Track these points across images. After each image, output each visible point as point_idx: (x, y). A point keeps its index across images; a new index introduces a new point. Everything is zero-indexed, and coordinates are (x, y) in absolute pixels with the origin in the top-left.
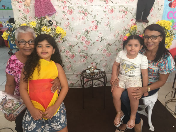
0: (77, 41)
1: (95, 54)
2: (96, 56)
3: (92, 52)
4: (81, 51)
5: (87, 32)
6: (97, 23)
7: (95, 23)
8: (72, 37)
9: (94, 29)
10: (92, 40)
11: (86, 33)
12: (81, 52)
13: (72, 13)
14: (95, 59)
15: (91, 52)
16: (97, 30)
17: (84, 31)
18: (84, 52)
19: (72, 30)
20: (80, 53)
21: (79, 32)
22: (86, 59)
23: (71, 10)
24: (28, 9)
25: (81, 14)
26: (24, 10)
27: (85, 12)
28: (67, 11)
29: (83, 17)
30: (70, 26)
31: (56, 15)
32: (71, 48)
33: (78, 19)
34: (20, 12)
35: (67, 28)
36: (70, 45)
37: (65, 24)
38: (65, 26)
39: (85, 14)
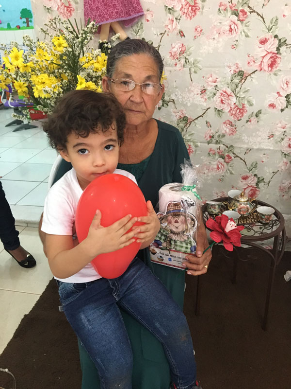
0: (205, 104)
1: (259, 150)
2: (262, 156)
3: (248, 143)
4: (213, 137)
5: (239, 75)
6: (280, 46)
7: (272, 45)
8: (190, 91)
9: (266, 68)
10: (254, 102)
11: (236, 81)
12: (214, 141)
13: (198, 13)
14: (255, 165)
15: (244, 143)
16: (274, 69)
17: (229, 73)
18: (223, 140)
19: (192, 70)
20: (209, 143)
21: (214, 76)
22: (227, 163)
23: (195, 3)
24: (70, 5)
25: (225, 16)
26: (59, 8)
27: (241, 8)
28: (181, 6)
29: (230, 26)
30: (187, 57)
31: (148, 21)
32: (184, 125)
33: (215, 32)
34: (49, 12)
35: (178, 63)
36: (182, 116)
37: (173, 48)
38: (171, 56)
39: (241, 14)
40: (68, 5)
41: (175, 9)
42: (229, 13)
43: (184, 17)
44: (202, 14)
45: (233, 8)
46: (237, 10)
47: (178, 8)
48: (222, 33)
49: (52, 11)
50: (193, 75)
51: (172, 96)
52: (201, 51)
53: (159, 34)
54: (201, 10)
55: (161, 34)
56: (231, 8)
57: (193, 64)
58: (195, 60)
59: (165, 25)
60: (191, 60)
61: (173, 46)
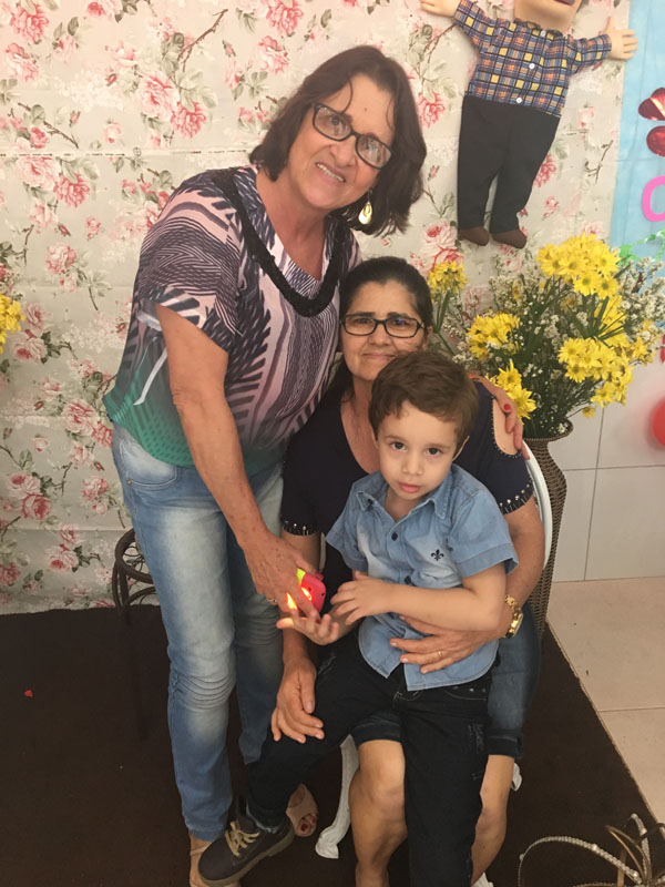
8: (97, 327)
13: (87, 196)
19: (95, 291)
23: (80, 180)
25: (136, 202)
27: (160, 190)
28: (54, 185)
29: (148, 218)
30: (81, 269)
32: (96, 388)
33: (124, 228)
35: (66, 279)
36: (91, 371)
37: (52, 254)
38: (51, 267)
39: (161, 199)
41: (45, 188)
42: (142, 198)
43: (62, 202)
44: (94, 197)
45: (148, 190)
46: (154, 193)
47: (49, 187)
48: (135, 229)
50: (97, 300)
51: (63, 336)
52: (104, 259)
53: (20, 230)
54: (91, 191)
55: (25, 230)
56: (143, 189)
57: (95, 280)
58: (97, 275)
59: (29, 215)
60: (89, 273)
61: (52, 249)
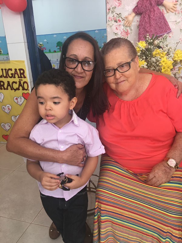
24: (127, 31)
26: (122, 33)
31: (170, 37)
34: (116, 35)
40: (126, 31)
49: (117, 34)
51: (180, 74)
53: (176, 43)
55: (177, 43)
59: (179, 39)
